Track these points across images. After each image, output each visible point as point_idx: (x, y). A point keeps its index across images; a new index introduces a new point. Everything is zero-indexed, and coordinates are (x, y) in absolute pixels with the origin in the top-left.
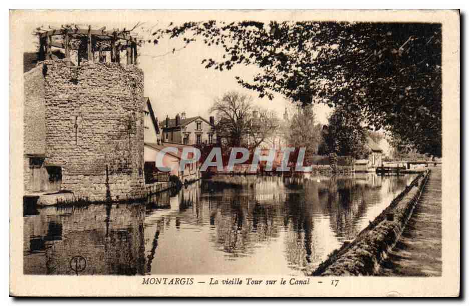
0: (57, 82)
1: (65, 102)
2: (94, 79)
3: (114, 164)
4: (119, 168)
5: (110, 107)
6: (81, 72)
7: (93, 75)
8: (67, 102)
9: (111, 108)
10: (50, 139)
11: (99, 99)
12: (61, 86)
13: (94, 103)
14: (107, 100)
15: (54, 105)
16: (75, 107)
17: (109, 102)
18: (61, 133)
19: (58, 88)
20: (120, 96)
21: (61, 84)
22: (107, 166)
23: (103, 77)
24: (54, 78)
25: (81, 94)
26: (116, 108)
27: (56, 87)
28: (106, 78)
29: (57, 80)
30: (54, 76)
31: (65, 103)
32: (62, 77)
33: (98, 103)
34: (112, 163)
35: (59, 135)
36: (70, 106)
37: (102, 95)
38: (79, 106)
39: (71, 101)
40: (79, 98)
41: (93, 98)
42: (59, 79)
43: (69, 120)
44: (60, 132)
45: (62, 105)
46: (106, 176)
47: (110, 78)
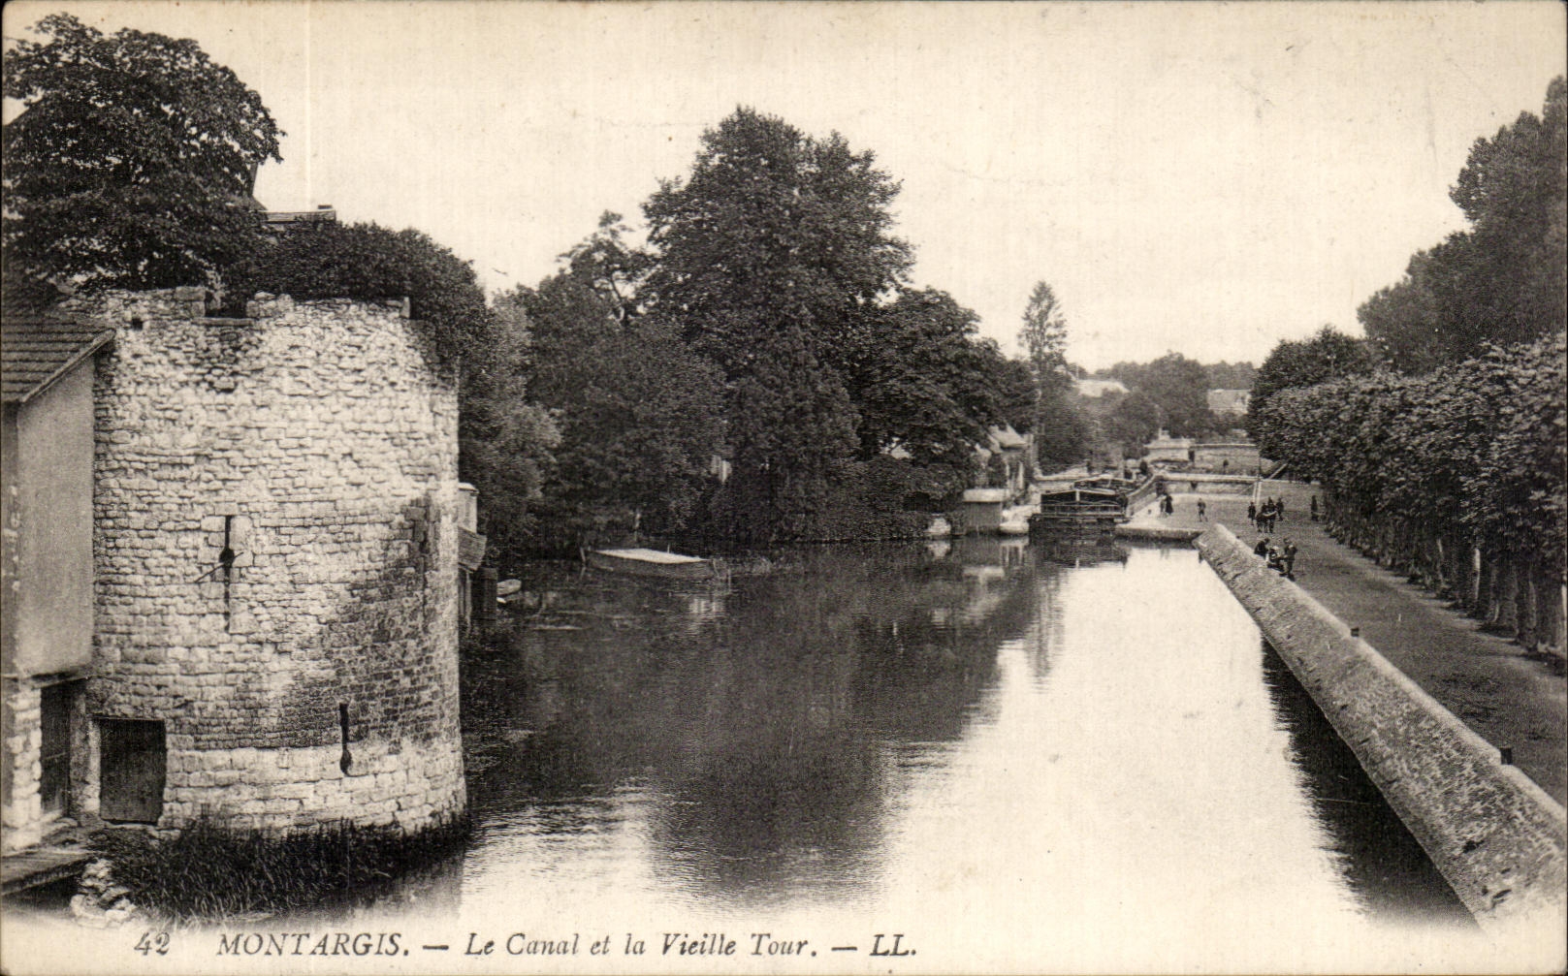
0: (152, 382)
1: (185, 460)
2: (299, 367)
3: (371, 697)
4: (387, 711)
5: (355, 475)
6: (249, 343)
7: (295, 354)
8: (191, 460)
9: (360, 479)
10: (113, 604)
11: (319, 447)
12: (170, 397)
13: (300, 463)
14: (346, 450)
15: (137, 470)
16: (225, 481)
17: (356, 456)
18: (162, 584)
19: (154, 403)
20: (392, 428)
21: (170, 391)
22: (343, 708)
23: (335, 360)
24: (138, 362)
25: (247, 428)
26: (380, 477)
27: (145, 400)
28: (346, 363)
29: (150, 370)
30: (136, 356)
31: (181, 465)
32: (174, 362)
33: (313, 462)
34: (364, 693)
35: (155, 590)
36: (205, 476)
37: (329, 433)
38: (240, 476)
39: (209, 458)
40: (240, 444)
41: (294, 443)
42: (159, 369)
43: (199, 529)
44: (158, 580)
45: (166, 473)
46: (340, 746)
47: (357, 364)
